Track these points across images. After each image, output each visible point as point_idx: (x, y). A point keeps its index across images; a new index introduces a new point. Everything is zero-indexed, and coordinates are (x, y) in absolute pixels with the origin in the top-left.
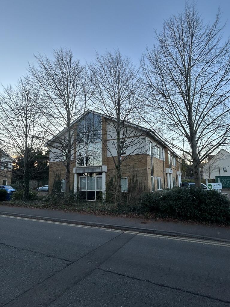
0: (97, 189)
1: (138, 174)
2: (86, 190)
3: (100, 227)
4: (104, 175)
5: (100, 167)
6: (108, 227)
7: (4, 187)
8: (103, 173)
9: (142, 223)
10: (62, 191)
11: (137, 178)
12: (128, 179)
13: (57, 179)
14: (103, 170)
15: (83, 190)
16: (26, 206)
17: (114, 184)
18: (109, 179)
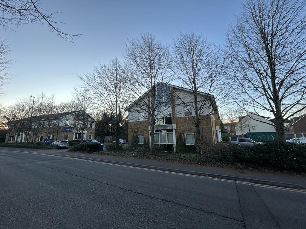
0: (168, 142)
1: (203, 131)
2: (159, 143)
3: (204, 176)
4: (174, 131)
5: (171, 126)
6: (212, 176)
7: (91, 141)
8: (173, 130)
9: (240, 172)
10: (139, 144)
11: (203, 134)
12: (195, 135)
13: (135, 135)
14: (174, 128)
15: (157, 143)
16: (120, 156)
17: (183, 138)
18: (178, 135)
